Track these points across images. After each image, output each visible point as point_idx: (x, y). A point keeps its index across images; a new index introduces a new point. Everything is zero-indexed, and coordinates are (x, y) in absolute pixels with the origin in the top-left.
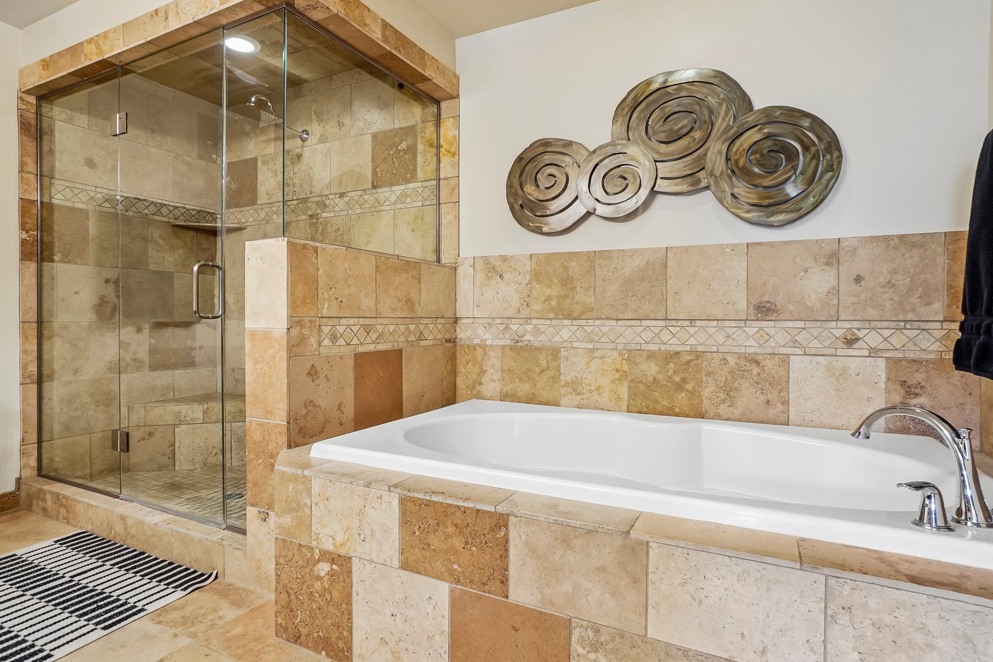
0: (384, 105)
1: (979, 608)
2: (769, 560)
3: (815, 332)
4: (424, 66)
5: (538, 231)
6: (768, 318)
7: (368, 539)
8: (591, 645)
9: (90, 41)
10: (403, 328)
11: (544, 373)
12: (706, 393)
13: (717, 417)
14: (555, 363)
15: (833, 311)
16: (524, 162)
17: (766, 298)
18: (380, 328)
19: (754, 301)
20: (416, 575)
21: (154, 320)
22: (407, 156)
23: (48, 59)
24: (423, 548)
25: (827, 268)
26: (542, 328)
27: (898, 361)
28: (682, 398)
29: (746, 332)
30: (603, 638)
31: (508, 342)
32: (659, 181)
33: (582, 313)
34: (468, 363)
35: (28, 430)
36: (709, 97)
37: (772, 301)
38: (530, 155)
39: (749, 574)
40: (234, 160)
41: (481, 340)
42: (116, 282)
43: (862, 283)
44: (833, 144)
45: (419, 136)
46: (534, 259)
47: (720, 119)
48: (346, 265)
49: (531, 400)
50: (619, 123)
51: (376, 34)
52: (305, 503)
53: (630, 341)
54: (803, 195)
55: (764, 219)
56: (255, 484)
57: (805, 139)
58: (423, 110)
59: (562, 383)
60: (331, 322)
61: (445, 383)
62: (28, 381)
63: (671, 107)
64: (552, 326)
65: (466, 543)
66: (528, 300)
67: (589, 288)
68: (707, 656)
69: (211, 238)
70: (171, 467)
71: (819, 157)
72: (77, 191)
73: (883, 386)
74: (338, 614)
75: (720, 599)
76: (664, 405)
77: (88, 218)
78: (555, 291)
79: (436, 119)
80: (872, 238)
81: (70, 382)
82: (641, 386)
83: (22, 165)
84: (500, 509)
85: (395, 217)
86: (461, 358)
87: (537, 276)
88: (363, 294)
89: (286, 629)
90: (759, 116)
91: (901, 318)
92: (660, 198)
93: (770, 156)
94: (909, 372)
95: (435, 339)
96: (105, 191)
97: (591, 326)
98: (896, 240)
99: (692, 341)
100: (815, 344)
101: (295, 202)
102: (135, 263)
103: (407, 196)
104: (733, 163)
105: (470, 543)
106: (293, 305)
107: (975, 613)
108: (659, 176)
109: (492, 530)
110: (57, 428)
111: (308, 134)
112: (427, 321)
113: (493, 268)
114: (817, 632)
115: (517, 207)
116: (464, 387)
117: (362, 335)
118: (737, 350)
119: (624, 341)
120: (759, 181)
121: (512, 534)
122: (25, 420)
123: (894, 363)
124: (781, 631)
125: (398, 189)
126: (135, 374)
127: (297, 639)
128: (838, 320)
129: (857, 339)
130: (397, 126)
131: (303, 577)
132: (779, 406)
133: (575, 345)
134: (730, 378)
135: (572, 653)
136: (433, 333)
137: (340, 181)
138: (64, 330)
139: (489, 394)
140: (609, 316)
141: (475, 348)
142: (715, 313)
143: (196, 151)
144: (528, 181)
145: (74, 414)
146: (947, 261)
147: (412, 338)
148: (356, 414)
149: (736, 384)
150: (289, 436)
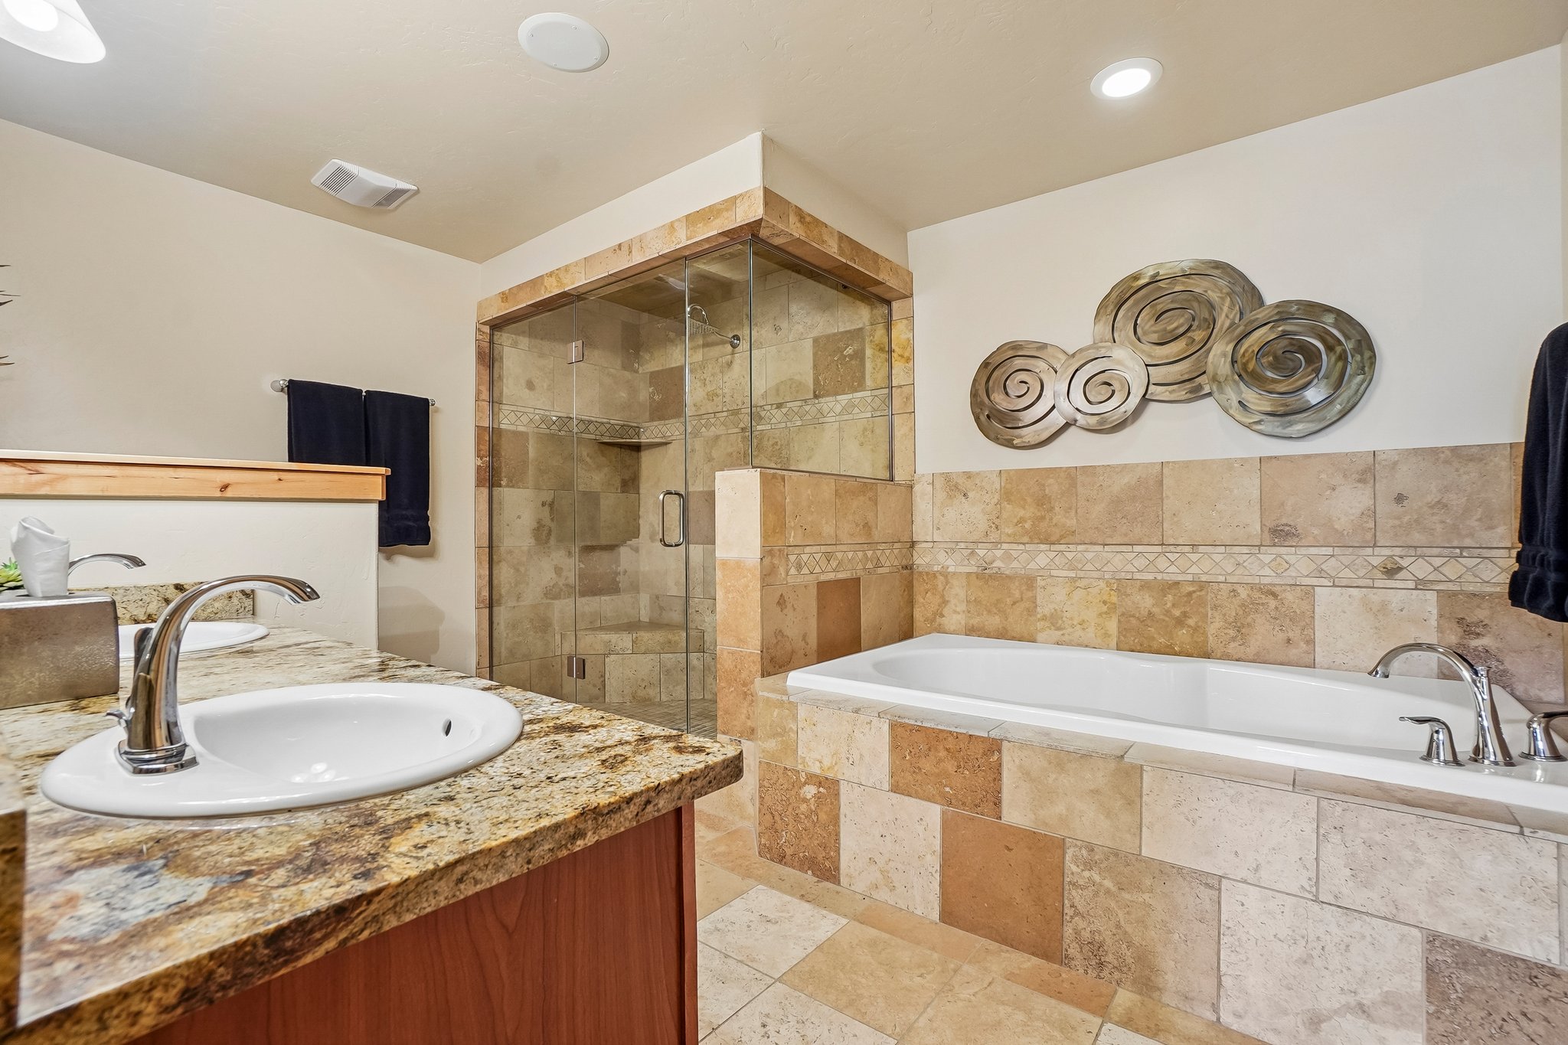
0: (825, 307)
1: (1465, 827)
2: (1262, 783)
3: (1346, 560)
4: (878, 271)
5: (1009, 444)
6: (1286, 544)
7: (856, 762)
8: (1085, 864)
9: (551, 274)
10: (860, 554)
11: (1017, 604)
12: (1212, 629)
13: (1226, 657)
14: (1030, 594)
15: (1369, 536)
16: (991, 368)
17: (1284, 521)
18: (839, 555)
19: (1270, 524)
20: (907, 798)
21: (583, 544)
22: (853, 362)
23: (507, 292)
24: (914, 772)
25: (1360, 485)
26: (1015, 554)
27: (1453, 595)
28: (1182, 635)
29: (1259, 559)
30: (1097, 857)
31: (974, 569)
32: (1152, 388)
33: (1062, 537)
34: (927, 593)
35: (482, 654)
36: (1209, 292)
37: (1292, 523)
38: (998, 359)
39: (1243, 796)
40: (657, 369)
41: (942, 567)
42: (551, 505)
43: (1405, 503)
44: (1365, 343)
45: (867, 340)
46: (1004, 476)
47: (1224, 315)
48: (809, 492)
49: (1002, 634)
50: (1102, 323)
51: (832, 248)
52: (791, 728)
53: (1119, 568)
54: (1328, 401)
55: (1279, 431)
56: (726, 712)
57: (1329, 338)
58: (872, 310)
59: (1039, 616)
60: (797, 550)
61: (902, 615)
62: (482, 605)
63: (1164, 304)
64: (1027, 552)
65: (959, 767)
66: (997, 522)
67: (1070, 508)
68: (1201, 873)
69: (634, 454)
70: (601, 699)
71: (1347, 358)
72: (519, 414)
73: (1435, 624)
74: (825, 835)
75: (1214, 820)
76: (1161, 643)
77: (527, 441)
78: (1029, 512)
79: (886, 320)
80: (1416, 452)
81: (514, 607)
82: (1134, 621)
83: (478, 393)
84: (993, 734)
85: (840, 429)
86: (918, 588)
87: (1007, 495)
88: (824, 522)
89: (770, 849)
90: (1271, 312)
91: (1455, 544)
92: (1153, 406)
93: (1286, 358)
94: (1468, 608)
95: (892, 566)
96: (542, 412)
97: (1073, 552)
98: (1448, 453)
99: (1194, 570)
100: (1347, 573)
101: (725, 414)
102: (567, 485)
103: (854, 406)
104: (1240, 367)
105: (962, 766)
106: (765, 536)
107: (1461, 831)
108: (1152, 381)
109: (984, 754)
110: (504, 652)
111: (738, 339)
112: (883, 546)
113: (956, 486)
114: (1309, 851)
115: (983, 418)
116: (922, 619)
117: (823, 563)
118: (1250, 580)
119: (1112, 569)
120: (1271, 387)
121: (1006, 758)
122: (479, 644)
123: (1447, 598)
124: (1274, 849)
125: (844, 399)
126: (567, 600)
127: (781, 859)
128: (1375, 546)
129: (1400, 569)
130: (842, 330)
131: (788, 799)
132: (1303, 645)
133: (1054, 573)
134: (1241, 613)
135: (1066, 871)
136: (890, 559)
137: (778, 390)
138: (509, 555)
139: (952, 628)
140: (1094, 541)
141: (935, 576)
142: (1222, 537)
143: (619, 362)
144: (996, 388)
145: (516, 639)
146: (1514, 477)
147: (869, 565)
148: (819, 645)
149: (1249, 620)
150: (763, 664)
